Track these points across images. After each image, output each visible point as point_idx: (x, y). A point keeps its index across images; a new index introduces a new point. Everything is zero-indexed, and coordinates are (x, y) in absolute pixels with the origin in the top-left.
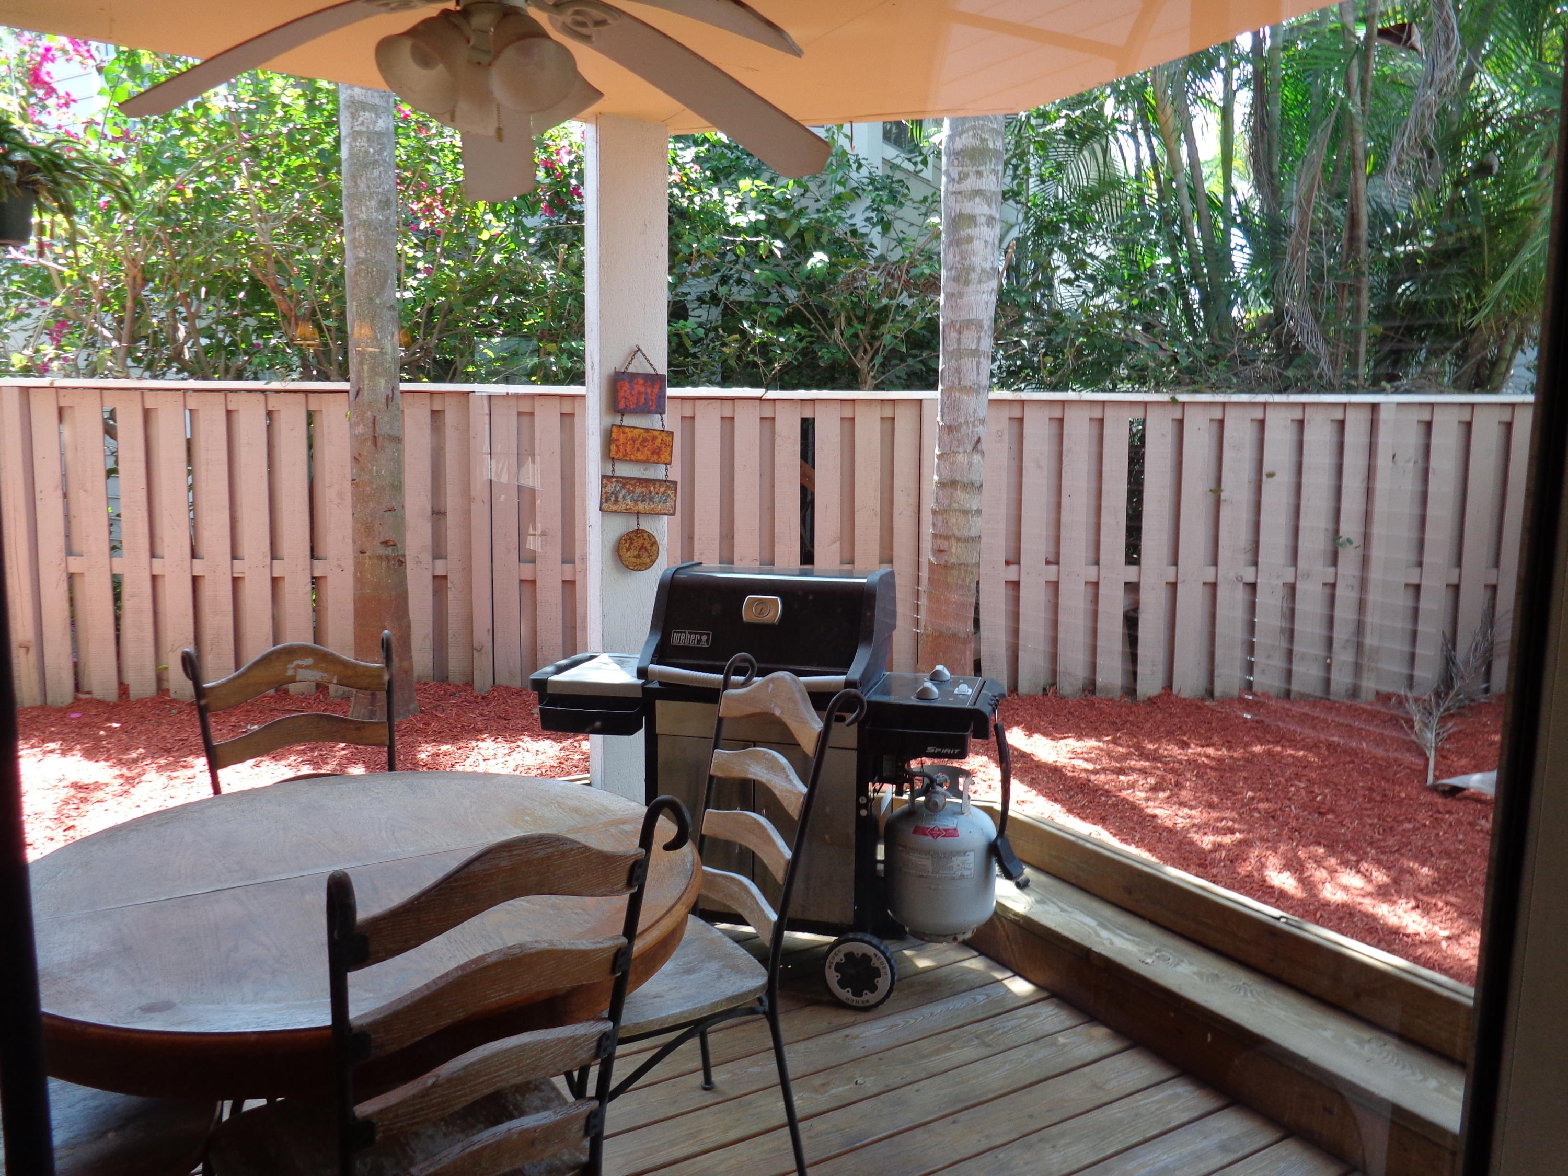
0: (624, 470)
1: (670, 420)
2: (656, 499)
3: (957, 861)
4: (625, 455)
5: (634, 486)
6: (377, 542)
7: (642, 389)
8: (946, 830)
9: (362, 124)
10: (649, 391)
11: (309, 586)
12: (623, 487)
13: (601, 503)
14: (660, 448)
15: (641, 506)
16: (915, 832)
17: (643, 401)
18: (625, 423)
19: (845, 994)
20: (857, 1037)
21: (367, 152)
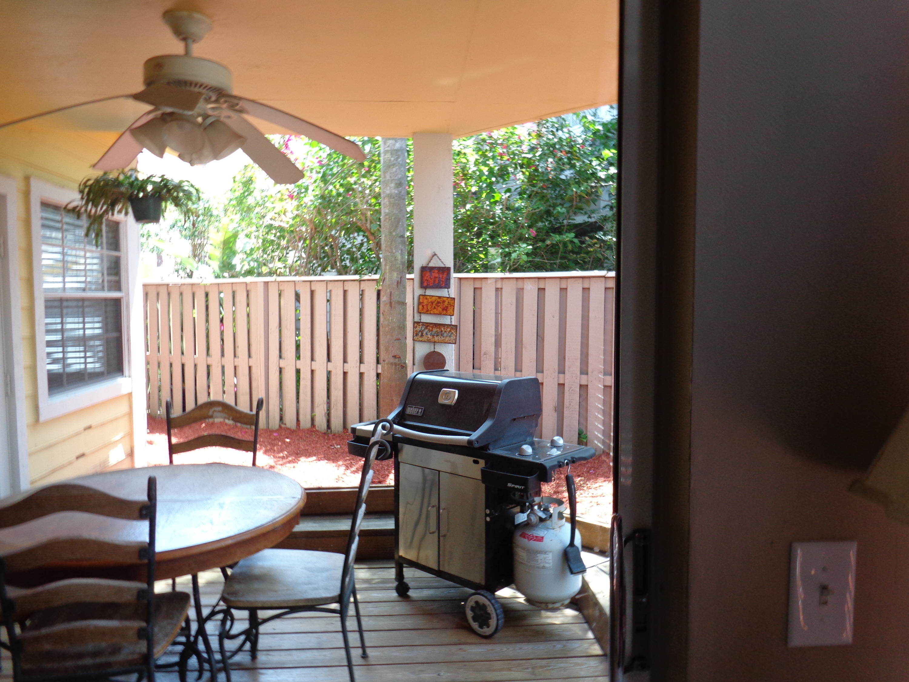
0: (427, 319)
1: (452, 292)
2: (445, 335)
3: (540, 557)
4: (428, 311)
5: (432, 327)
6: (391, 356)
7: (437, 275)
8: (537, 537)
9: (388, 146)
10: (441, 276)
11: (375, 378)
12: (426, 328)
13: (413, 337)
14: (447, 307)
15: (436, 338)
16: (521, 535)
17: (437, 282)
18: (427, 294)
19: (475, 625)
20: (465, 651)
21: (390, 160)
